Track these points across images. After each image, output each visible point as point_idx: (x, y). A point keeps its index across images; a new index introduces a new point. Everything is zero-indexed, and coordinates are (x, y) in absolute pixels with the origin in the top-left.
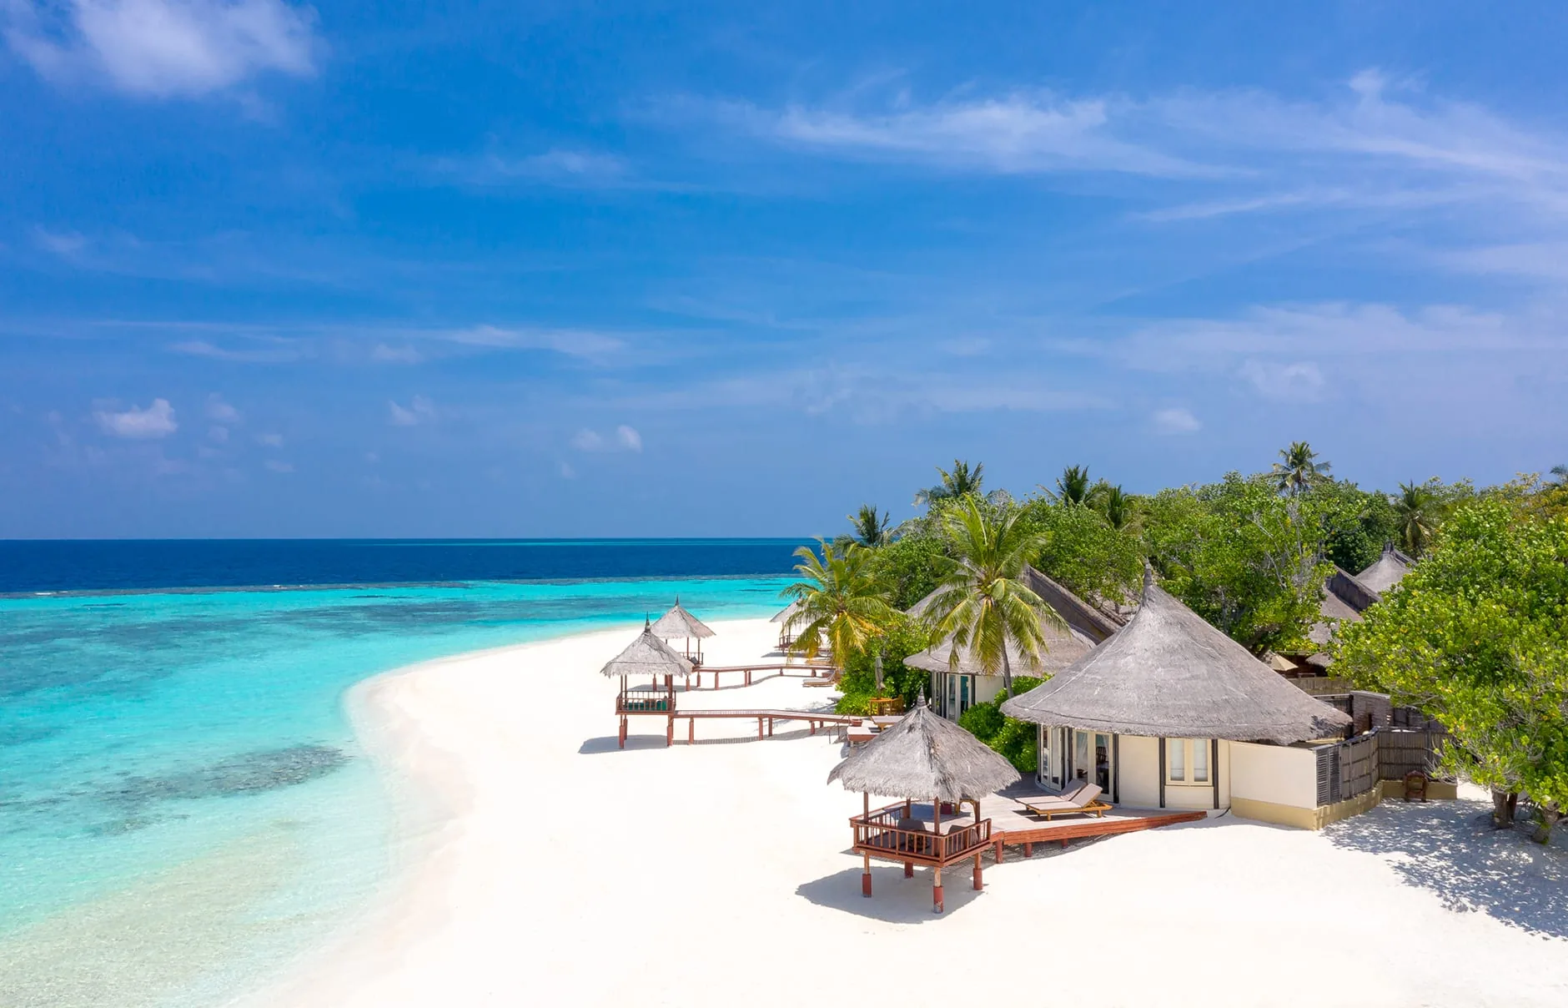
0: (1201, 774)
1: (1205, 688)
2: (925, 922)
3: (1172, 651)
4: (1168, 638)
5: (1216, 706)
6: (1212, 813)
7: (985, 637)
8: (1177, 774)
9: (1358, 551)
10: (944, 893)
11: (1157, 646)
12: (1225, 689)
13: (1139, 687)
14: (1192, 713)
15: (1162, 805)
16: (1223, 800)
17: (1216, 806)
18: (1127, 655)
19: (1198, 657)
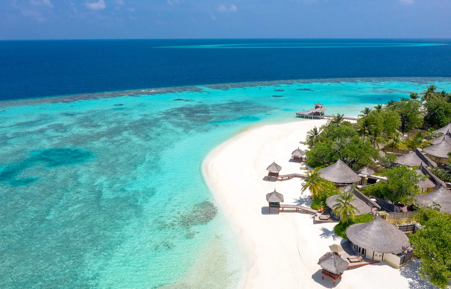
0: (380, 255)
1: (383, 241)
2: (332, 288)
3: (378, 232)
4: (379, 228)
5: (385, 245)
6: (381, 261)
7: (344, 215)
8: (376, 254)
9: (442, 120)
10: (335, 283)
11: (376, 230)
12: (387, 241)
13: (371, 239)
14: (380, 247)
15: (373, 259)
16: (384, 259)
17: (382, 260)
18: (370, 231)
19: (383, 234)
